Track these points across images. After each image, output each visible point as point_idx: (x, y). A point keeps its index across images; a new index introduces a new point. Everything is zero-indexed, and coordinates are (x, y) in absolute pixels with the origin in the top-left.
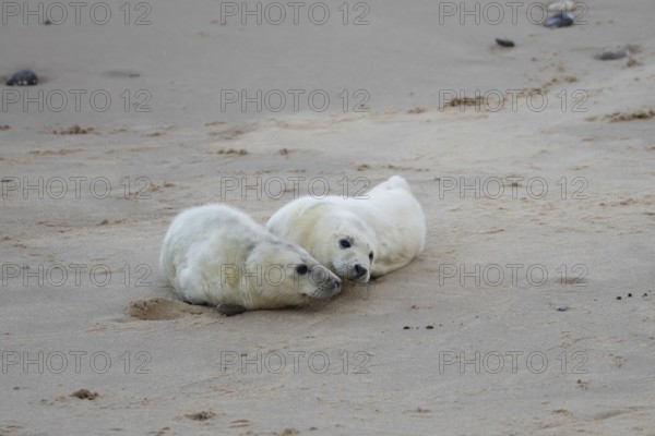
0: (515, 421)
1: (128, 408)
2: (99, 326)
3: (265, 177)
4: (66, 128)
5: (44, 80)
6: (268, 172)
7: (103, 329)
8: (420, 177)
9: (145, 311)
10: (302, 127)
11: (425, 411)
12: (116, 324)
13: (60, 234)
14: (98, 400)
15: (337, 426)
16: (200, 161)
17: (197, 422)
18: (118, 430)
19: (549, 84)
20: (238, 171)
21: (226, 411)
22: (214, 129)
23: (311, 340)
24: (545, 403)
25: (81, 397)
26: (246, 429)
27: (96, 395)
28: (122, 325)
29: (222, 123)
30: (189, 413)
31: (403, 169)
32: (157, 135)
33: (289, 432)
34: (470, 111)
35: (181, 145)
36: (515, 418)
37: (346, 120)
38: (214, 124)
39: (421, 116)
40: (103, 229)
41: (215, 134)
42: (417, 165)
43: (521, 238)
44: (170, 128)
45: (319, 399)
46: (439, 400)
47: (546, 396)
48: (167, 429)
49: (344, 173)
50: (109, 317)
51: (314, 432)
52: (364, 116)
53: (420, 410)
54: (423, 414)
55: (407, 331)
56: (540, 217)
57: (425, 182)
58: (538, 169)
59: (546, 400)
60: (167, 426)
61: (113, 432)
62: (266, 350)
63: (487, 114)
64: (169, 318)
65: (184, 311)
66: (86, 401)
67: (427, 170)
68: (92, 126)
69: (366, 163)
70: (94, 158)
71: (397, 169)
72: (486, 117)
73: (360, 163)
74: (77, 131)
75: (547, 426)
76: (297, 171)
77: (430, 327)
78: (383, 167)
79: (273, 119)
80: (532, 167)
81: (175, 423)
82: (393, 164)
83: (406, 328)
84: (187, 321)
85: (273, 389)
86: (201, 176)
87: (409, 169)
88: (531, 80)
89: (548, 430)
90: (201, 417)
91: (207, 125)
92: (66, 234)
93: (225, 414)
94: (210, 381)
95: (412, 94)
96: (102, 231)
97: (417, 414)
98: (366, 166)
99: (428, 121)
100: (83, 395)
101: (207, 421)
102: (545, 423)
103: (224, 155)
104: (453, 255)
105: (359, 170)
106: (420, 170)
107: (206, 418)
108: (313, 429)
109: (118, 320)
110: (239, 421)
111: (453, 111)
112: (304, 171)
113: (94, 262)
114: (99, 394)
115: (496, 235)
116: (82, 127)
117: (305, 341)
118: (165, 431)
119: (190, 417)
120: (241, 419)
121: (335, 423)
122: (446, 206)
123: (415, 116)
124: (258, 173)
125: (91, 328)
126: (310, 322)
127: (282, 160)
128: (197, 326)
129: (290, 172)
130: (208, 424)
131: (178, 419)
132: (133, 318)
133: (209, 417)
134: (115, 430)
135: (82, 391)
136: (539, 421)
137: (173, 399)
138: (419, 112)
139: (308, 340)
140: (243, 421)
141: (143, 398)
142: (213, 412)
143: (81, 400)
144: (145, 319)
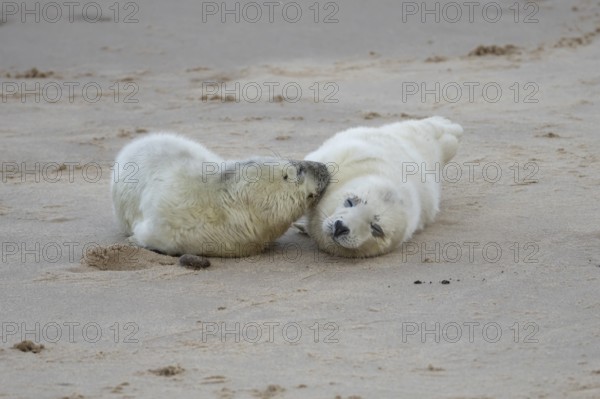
0: (546, 382)
1: (80, 361)
2: (49, 276)
3: (255, 125)
4: (23, 70)
6: (259, 119)
7: (55, 278)
10: (300, 75)
11: (438, 370)
12: (70, 273)
14: (44, 353)
15: (331, 384)
16: (179, 107)
17: (163, 378)
18: (67, 385)
19: (592, 34)
20: (223, 117)
21: (197, 366)
22: (196, 75)
23: (303, 293)
24: (583, 363)
25: (24, 350)
26: (222, 386)
27: (42, 347)
28: (77, 275)
29: (206, 69)
30: (154, 369)
32: (129, 80)
33: (273, 389)
34: (501, 60)
35: (157, 91)
36: (545, 378)
37: (352, 68)
38: (197, 70)
39: (441, 65)
41: (197, 80)
43: (556, 191)
44: (144, 74)
45: (310, 355)
46: (454, 358)
47: (584, 356)
48: (126, 384)
49: (349, 120)
50: (62, 266)
51: (302, 390)
52: (373, 65)
53: (431, 369)
54: (436, 373)
55: (418, 285)
56: (580, 170)
58: (577, 119)
59: (583, 360)
60: (126, 381)
61: (60, 387)
62: (248, 304)
63: (517, 64)
64: (134, 268)
65: (152, 261)
66: (29, 354)
68: (51, 69)
69: (374, 111)
72: (517, 67)
73: (368, 111)
74: (34, 74)
75: (585, 388)
76: (293, 119)
77: (446, 282)
78: (396, 115)
79: (266, 66)
80: (571, 118)
81: (136, 378)
82: (406, 113)
83: (418, 282)
84: (155, 271)
85: (255, 345)
86: (180, 122)
88: (571, 30)
89: (586, 391)
90: (167, 372)
91: (188, 71)
93: (196, 370)
94: (180, 335)
95: (430, 42)
97: (429, 372)
98: (375, 115)
99: (449, 70)
100: (26, 347)
101: (174, 377)
102: (583, 384)
104: (476, 207)
105: (367, 118)
107: (173, 374)
108: (302, 386)
109: (72, 270)
110: (213, 377)
111: (478, 60)
112: (301, 119)
113: (48, 210)
114: (46, 346)
115: (527, 187)
116: (41, 70)
117: (295, 294)
118: (124, 387)
119: (154, 372)
120: (214, 375)
121: (329, 381)
122: (468, 156)
123: (433, 65)
124: (247, 120)
125: (39, 278)
126: (302, 275)
127: (276, 107)
128: (166, 277)
129: (285, 119)
130: (175, 380)
131: (140, 374)
132: (91, 268)
133: (178, 373)
134: (64, 385)
135: (25, 342)
136: (574, 382)
137: (134, 353)
138: (439, 60)
139: (299, 294)
140: (218, 377)
141: (98, 352)
142: (183, 367)
143: (23, 352)
144: (106, 270)
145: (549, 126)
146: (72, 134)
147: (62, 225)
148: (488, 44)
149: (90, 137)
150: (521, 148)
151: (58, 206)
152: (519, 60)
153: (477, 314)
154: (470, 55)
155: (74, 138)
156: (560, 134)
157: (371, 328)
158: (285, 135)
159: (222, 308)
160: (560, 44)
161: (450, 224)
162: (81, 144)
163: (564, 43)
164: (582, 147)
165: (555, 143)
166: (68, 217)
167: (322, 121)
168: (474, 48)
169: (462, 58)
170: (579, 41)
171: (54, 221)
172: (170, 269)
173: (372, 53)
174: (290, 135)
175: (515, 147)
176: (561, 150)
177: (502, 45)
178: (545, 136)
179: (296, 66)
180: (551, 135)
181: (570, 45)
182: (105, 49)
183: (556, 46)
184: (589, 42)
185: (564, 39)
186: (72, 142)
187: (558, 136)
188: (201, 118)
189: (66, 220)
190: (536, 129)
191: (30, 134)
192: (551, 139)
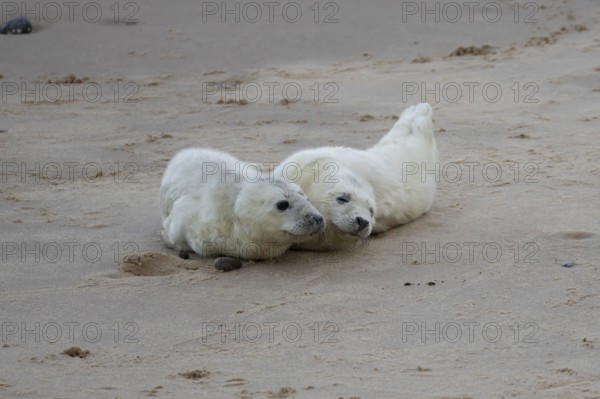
0: (518, 380)
1: (120, 366)
2: (91, 283)
3: (265, 128)
4: (61, 77)
5: (39, 29)
6: (268, 122)
7: (96, 284)
9: (138, 266)
10: (304, 77)
11: (425, 370)
12: (109, 280)
13: (54, 187)
14: (89, 358)
15: (335, 385)
16: (199, 112)
17: (191, 381)
18: (110, 388)
19: (558, 33)
20: (238, 121)
21: (220, 369)
22: (213, 78)
23: (309, 296)
24: (549, 362)
25: (72, 355)
26: (242, 388)
27: (88, 353)
28: (115, 281)
29: (221, 72)
30: (184, 372)
32: (154, 84)
33: (285, 391)
34: (478, 60)
35: (179, 95)
36: (517, 377)
37: (348, 70)
38: (212, 73)
39: (426, 66)
40: (98, 182)
43: (527, 191)
44: (168, 78)
45: (316, 357)
46: (439, 358)
47: (550, 355)
48: (160, 387)
49: (346, 123)
50: (99, 273)
51: (310, 390)
52: (367, 66)
53: (420, 369)
54: (424, 373)
55: (408, 287)
56: (547, 170)
58: (546, 119)
59: (550, 360)
60: (160, 384)
61: (105, 391)
62: (262, 307)
63: (493, 64)
64: (163, 273)
65: (179, 267)
66: (77, 359)
68: (85, 76)
69: (369, 113)
70: (89, 108)
72: (493, 67)
73: (362, 113)
74: (72, 80)
75: (551, 386)
76: (298, 122)
77: (432, 284)
78: (387, 117)
79: (274, 69)
80: (540, 118)
81: (168, 381)
82: (397, 115)
83: (408, 284)
84: (181, 277)
85: (269, 347)
86: (200, 127)
88: (539, 28)
89: (552, 389)
90: (195, 375)
91: (206, 75)
92: (60, 187)
93: (219, 373)
95: (416, 43)
96: (97, 183)
97: (417, 373)
98: (369, 117)
99: (433, 71)
100: (74, 353)
101: (201, 380)
102: (549, 383)
103: (224, 105)
104: (457, 209)
105: (362, 120)
107: (200, 377)
108: (310, 388)
109: (111, 276)
110: (234, 380)
111: (458, 60)
112: (305, 122)
113: (88, 216)
114: (91, 352)
115: (502, 188)
116: (79, 77)
117: (302, 297)
118: (158, 390)
119: (184, 375)
120: (236, 378)
121: (333, 382)
122: (450, 157)
123: (419, 66)
124: (258, 124)
125: (83, 284)
126: (309, 278)
127: (283, 110)
128: (192, 282)
129: (291, 122)
130: (202, 383)
131: (171, 377)
132: (127, 274)
133: (204, 376)
134: (106, 388)
135: (73, 348)
136: (542, 381)
137: (166, 357)
138: (424, 61)
139: (306, 297)
140: (238, 380)
141: (136, 356)
142: (208, 370)
143: (71, 358)
144: (139, 275)
145: (520, 127)
146: (107, 139)
147: (101, 231)
148: (466, 45)
149: (122, 142)
150: (496, 150)
151: (97, 213)
152: (494, 60)
153: (459, 314)
154: (451, 55)
155: (108, 144)
156: (530, 135)
157: (368, 330)
158: (291, 139)
159: (241, 312)
160: (529, 44)
161: (435, 226)
162: (115, 150)
163: (533, 42)
164: (549, 147)
165: (526, 144)
166: (106, 224)
167: (324, 123)
168: (455, 49)
169: (444, 58)
170: (547, 40)
171: (93, 228)
172: (200, 275)
173: (365, 55)
174: (296, 138)
175: (490, 149)
176: (531, 151)
177: (479, 45)
178: (517, 137)
179: (298, 68)
180: (523, 136)
181: (539, 44)
182: (133, 53)
183: (526, 46)
184: (555, 41)
185: (533, 39)
186: (106, 148)
187: (528, 137)
188: (218, 123)
189: (105, 226)
190: (510, 130)
191: (70, 141)
192: (523, 140)
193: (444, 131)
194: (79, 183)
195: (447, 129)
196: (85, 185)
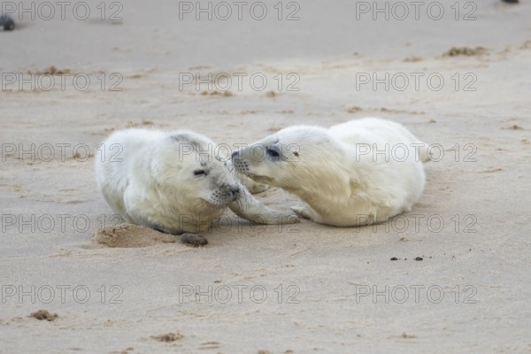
0: (508, 348)
1: (90, 329)
2: (63, 253)
3: (250, 117)
4: (42, 69)
5: (21, 27)
6: (253, 112)
7: (68, 254)
8: (415, 119)
9: (113, 238)
11: (411, 337)
12: (82, 250)
13: (29, 167)
14: (57, 321)
15: (315, 349)
16: (182, 102)
17: (164, 343)
18: (78, 349)
20: (221, 110)
21: (195, 333)
22: (198, 72)
23: (290, 269)
25: (40, 319)
26: (217, 351)
27: (56, 316)
28: (88, 252)
29: (206, 67)
30: (156, 335)
31: (397, 112)
32: (137, 77)
34: (471, 61)
35: (163, 87)
36: (508, 345)
37: (338, 67)
38: (199, 68)
39: (418, 65)
40: (75, 163)
42: (413, 108)
43: (520, 177)
44: (151, 71)
45: (296, 324)
46: (425, 327)
48: (130, 349)
49: (334, 114)
50: (75, 243)
52: (356, 64)
53: (405, 336)
54: (409, 340)
55: (394, 261)
57: (419, 124)
60: (131, 346)
61: (72, 352)
62: (241, 278)
63: (486, 63)
64: (140, 245)
65: (156, 239)
66: (44, 322)
67: (423, 113)
68: (68, 67)
69: (357, 105)
70: (69, 97)
71: (390, 111)
72: (486, 66)
73: (351, 105)
74: (53, 72)
76: (284, 112)
77: (419, 259)
78: (376, 110)
79: (260, 65)
81: (140, 344)
82: (386, 107)
83: (394, 259)
84: (158, 249)
85: (247, 314)
86: (182, 115)
87: (403, 111)
90: (168, 339)
91: (191, 69)
92: (34, 167)
93: (193, 337)
94: (179, 306)
95: (408, 44)
96: (73, 164)
97: (402, 340)
98: (357, 109)
99: (425, 69)
100: (42, 316)
101: (174, 343)
103: (208, 96)
104: (447, 192)
105: (350, 112)
106: (415, 113)
107: (173, 340)
108: (288, 352)
109: (83, 247)
110: (209, 343)
111: (451, 60)
112: (291, 112)
113: (63, 193)
114: (59, 316)
115: (493, 174)
116: (59, 68)
117: (283, 269)
118: (129, 351)
119: (156, 338)
120: (210, 341)
121: (313, 347)
123: (410, 65)
124: (243, 113)
125: (54, 254)
126: (290, 252)
127: (269, 101)
128: (168, 254)
129: (277, 112)
130: (175, 345)
131: (144, 340)
132: (101, 245)
133: (177, 339)
134: (75, 349)
135: (40, 311)
137: (138, 322)
138: (415, 60)
139: (287, 269)
140: (213, 343)
141: (106, 320)
142: (182, 334)
143: (39, 321)
144: (114, 247)
145: (514, 119)
146: (85, 125)
147: (75, 206)
148: (460, 45)
149: (103, 128)
150: (488, 139)
151: (73, 190)
152: (488, 60)
154: (444, 55)
155: (87, 129)
156: (524, 127)
157: (351, 300)
158: (276, 127)
159: (218, 282)
160: (525, 46)
161: (424, 207)
162: (93, 134)
163: (529, 45)
165: (519, 135)
166: (81, 200)
167: (310, 114)
168: (448, 49)
169: (437, 58)
171: (68, 203)
172: (172, 247)
173: (356, 54)
174: (281, 127)
175: (482, 138)
176: (524, 141)
177: (472, 47)
178: (510, 128)
179: (286, 65)
180: (515, 128)
182: (116, 49)
183: (521, 48)
185: (528, 42)
186: (85, 133)
187: (521, 129)
188: (201, 112)
189: (80, 202)
190: (502, 122)
191: (48, 126)
192: (516, 132)
193: (434, 122)
194: (55, 163)
195: (437, 120)
196: (61, 166)
